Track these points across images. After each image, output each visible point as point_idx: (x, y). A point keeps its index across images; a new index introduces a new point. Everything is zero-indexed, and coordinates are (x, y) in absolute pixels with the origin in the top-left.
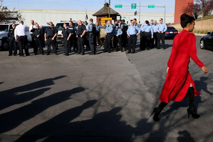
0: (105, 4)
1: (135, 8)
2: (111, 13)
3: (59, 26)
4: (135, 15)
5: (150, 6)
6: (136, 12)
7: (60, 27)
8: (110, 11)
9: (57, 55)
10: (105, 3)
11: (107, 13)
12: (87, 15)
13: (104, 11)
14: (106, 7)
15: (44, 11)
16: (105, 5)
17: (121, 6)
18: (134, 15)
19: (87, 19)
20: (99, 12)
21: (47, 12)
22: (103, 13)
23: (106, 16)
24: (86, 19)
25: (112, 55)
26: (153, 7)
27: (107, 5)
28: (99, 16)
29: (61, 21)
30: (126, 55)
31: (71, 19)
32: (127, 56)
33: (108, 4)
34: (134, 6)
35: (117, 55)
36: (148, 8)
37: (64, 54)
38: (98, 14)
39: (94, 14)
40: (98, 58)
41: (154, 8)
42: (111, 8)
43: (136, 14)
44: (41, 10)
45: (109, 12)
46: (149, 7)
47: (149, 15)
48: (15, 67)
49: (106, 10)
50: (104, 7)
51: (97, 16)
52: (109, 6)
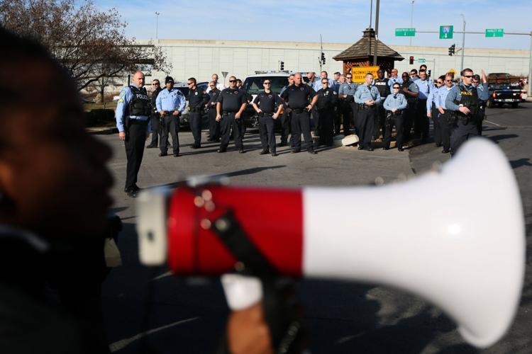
0: (365, 32)
1: (450, 36)
2: (380, 54)
3: (250, 85)
4: (450, 55)
5: (492, 31)
6: (454, 46)
7: (254, 87)
8: (376, 48)
9: (244, 152)
10: (365, 30)
11: (369, 54)
12: (323, 54)
13: (362, 48)
14: (369, 40)
15: (218, 44)
16: (367, 34)
17: (411, 33)
18: (448, 53)
19: (324, 63)
20: (351, 51)
21: (223, 46)
22: (361, 53)
23: (368, 62)
24: (320, 62)
25: (373, 159)
26: (500, 34)
27: (371, 33)
28: (350, 60)
29: (257, 73)
30: (408, 159)
31: (283, 63)
32: (411, 161)
33: (374, 32)
34: (446, 32)
35: (385, 157)
36: (486, 36)
37: (261, 150)
38: (348, 56)
39: (338, 56)
40: (338, 164)
41: (502, 36)
42: (380, 42)
43: (454, 52)
44: (209, 41)
45: (376, 52)
46: (488, 34)
47: (491, 55)
48: (151, 177)
49: (367, 47)
50: (362, 39)
51: (345, 61)
52: (374, 37)
